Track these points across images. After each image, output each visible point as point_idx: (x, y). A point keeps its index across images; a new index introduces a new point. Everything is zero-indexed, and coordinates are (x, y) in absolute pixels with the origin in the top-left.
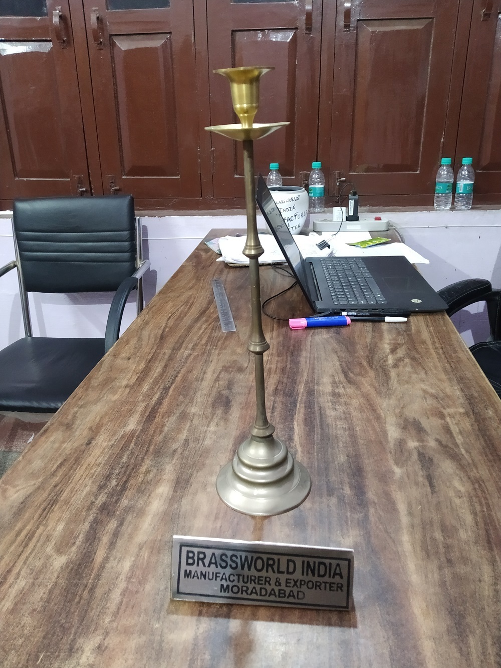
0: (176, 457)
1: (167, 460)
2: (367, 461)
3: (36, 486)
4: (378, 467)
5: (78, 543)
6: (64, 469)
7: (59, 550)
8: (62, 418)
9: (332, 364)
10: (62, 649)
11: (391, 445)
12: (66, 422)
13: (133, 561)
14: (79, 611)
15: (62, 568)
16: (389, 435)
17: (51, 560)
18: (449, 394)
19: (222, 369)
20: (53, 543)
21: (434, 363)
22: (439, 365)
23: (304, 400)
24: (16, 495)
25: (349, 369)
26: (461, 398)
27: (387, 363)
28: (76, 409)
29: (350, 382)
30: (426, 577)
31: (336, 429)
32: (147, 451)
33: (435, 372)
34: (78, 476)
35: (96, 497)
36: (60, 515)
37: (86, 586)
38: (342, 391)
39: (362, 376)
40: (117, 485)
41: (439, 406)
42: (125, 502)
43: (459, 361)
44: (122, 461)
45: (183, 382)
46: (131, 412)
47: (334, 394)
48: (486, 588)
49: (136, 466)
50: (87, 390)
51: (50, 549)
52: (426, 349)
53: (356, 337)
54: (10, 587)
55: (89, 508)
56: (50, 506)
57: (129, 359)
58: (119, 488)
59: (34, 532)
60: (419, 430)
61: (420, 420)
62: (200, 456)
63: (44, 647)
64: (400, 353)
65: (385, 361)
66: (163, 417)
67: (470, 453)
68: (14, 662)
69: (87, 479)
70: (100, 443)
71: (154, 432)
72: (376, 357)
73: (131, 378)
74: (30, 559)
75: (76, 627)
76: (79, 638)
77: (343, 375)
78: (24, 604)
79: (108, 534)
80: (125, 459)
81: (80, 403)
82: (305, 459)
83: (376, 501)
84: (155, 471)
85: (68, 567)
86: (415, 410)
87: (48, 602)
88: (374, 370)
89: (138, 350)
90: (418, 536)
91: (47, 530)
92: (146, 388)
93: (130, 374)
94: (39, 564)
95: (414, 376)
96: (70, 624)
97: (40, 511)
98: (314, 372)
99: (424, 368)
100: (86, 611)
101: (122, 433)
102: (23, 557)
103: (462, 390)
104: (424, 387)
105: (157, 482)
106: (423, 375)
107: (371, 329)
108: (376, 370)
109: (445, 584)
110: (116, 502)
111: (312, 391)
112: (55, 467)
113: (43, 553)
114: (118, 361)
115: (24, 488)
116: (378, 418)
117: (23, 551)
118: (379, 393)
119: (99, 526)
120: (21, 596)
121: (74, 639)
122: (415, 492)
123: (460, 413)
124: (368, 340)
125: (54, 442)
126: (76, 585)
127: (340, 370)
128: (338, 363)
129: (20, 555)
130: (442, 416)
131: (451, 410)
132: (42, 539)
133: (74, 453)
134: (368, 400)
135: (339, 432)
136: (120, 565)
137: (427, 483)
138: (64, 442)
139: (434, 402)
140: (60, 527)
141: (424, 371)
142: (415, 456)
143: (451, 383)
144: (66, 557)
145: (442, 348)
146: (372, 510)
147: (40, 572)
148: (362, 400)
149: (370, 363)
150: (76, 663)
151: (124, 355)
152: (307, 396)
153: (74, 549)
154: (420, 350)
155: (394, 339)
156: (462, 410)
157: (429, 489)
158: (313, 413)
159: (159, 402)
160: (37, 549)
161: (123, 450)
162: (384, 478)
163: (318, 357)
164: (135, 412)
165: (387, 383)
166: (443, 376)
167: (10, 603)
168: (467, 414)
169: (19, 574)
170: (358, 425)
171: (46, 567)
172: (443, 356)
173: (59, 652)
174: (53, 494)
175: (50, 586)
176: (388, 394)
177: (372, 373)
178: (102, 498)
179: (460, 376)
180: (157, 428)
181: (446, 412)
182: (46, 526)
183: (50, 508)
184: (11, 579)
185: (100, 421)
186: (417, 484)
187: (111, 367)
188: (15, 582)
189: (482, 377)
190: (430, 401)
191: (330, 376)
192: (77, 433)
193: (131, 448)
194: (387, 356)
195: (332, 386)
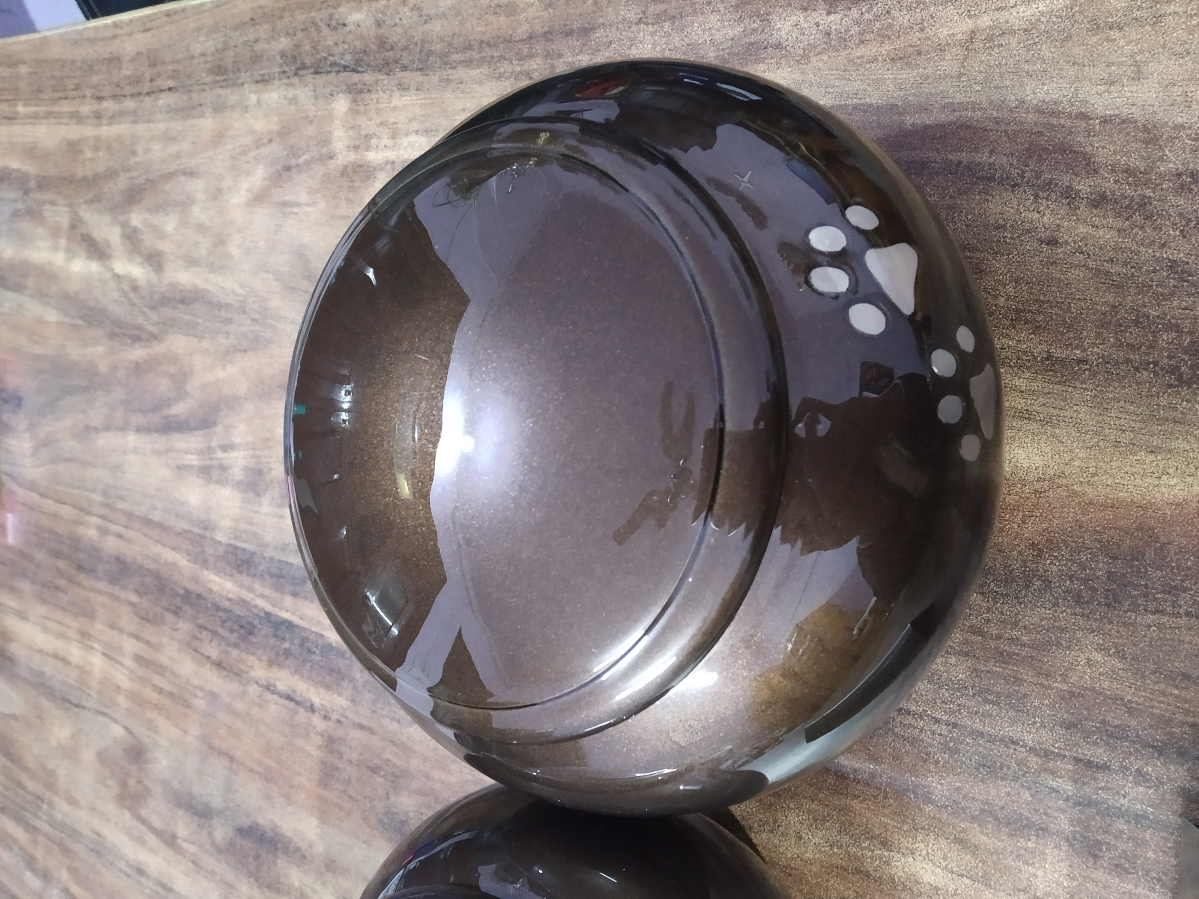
9: (131, 457)
18: (276, 127)
19: (130, 809)
22: (161, 126)
23: (267, 591)
26: (291, 93)
27: (143, 283)
29: (206, 420)
33: (185, 146)
39: (183, 375)
48: (1082, 229)
52: (97, 149)
53: (38, 350)
64: (107, 230)
65: (135, 288)
72: (117, 310)
77: (176, 435)
88: (164, 332)
98: (162, 527)
99: (172, 175)
103: (264, 81)
104: (245, 196)
106: (196, 186)
107: (11, 295)
111: (234, 554)
118: (257, 343)
123: (354, 112)
124: (52, 316)
127: (161, 441)
128: (133, 438)
131: (341, 136)
139: (306, 182)
141: (182, 178)
143: (233, 108)
145: (100, 99)
149: (139, 338)
152: (255, 576)
154: (101, 169)
155: (54, 235)
156: (343, 106)
163: (105, 494)
165: (220, 306)
166: (206, 123)
168: (356, 92)
172: (130, 104)
179: (211, 72)
181: (345, 156)
190: (299, 191)
191: (180, 477)
194: (118, 277)
195: (219, 482)
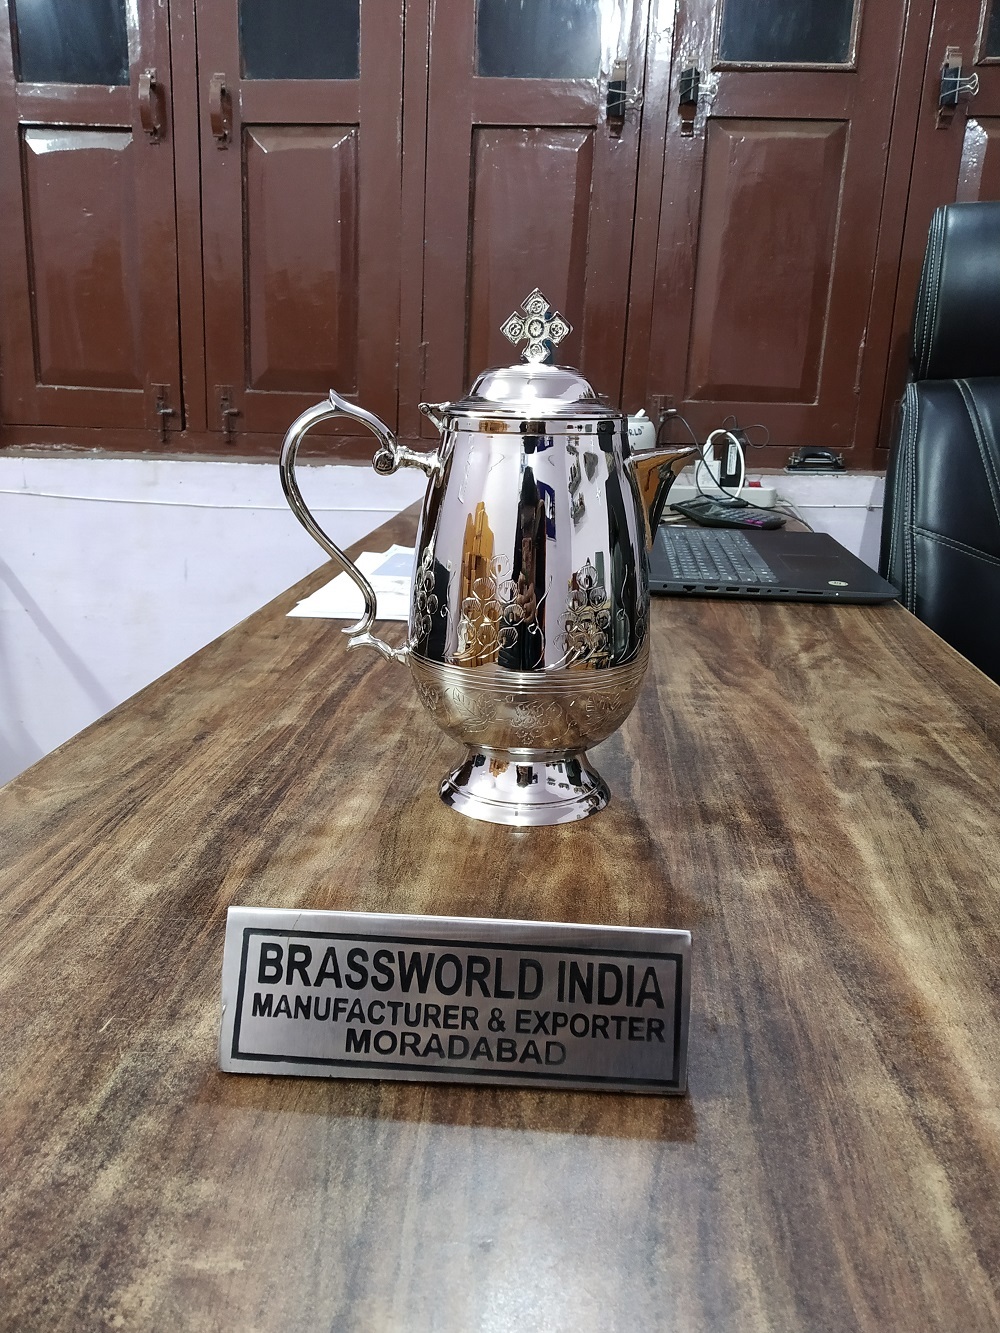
0: (382, 762)
1: (364, 765)
2: (778, 782)
3: (90, 789)
4: (803, 789)
5: (182, 866)
6: (147, 769)
7: (142, 875)
8: (142, 704)
9: (686, 659)
10: (154, 1014)
11: (826, 763)
12: (151, 710)
13: (304, 895)
14: (188, 961)
15: (148, 900)
16: (819, 751)
17: (125, 888)
18: (929, 705)
20: (128, 867)
21: (892, 666)
22: (902, 668)
24: (46, 800)
25: (724, 667)
26: (954, 709)
27: (798, 663)
28: (169, 695)
29: (726, 682)
30: (933, 938)
31: (708, 739)
32: (321, 754)
33: (896, 676)
34: (178, 779)
35: (218, 807)
36: (143, 828)
37: (202, 927)
38: (713, 693)
39: (751, 676)
40: (263, 794)
41: (913, 718)
42: (279, 815)
43: (941, 665)
44: (271, 763)
45: (388, 671)
46: (284, 704)
47: (697, 696)
49: (299, 773)
50: (191, 672)
51: (120, 873)
52: (873, 648)
53: (730, 630)
54: (36, 922)
55: (205, 822)
56: (119, 816)
57: (276, 637)
58: (266, 798)
59: (88, 850)
60: (878, 747)
61: (878, 734)
62: (433, 763)
63: (113, 1009)
64: (821, 651)
65: (793, 660)
66: (350, 711)
67: (988, 779)
68: (47, 1027)
69: (197, 785)
70: (224, 738)
71: (335, 729)
72: (776, 654)
73: (281, 661)
74: (80, 886)
75: (181, 983)
76: (191, 998)
77: (711, 673)
78: (67, 947)
79: (247, 858)
80: (276, 761)
81: (179, 688)
82: (650, 774)
83: (806, 833)
84: (340, 778)
85: (162, 900)
86: (865, 720)
87: (120, 947)
88: (773, 670)
89: (293, 629)
90: (904, 881)
91: (115, 847)
92: (312, 673)
93: (278, 658)
94: (97, 893)
95: (856, 681)
96: (168, 979)
97: (99, 822)
99: (873, 671)
100: (204, 963)
101: (268, 728)
102: (65, 882)
103: (955, 701)
104: (880, 695)
105: (346, 792)
106: (873, 679)
107: (758, 621)
108: (776, 669)
109: (975, 950)
110: (263, 816)
111: (652, 692)
112: (130, 766)
113: (107, 879)
114: (254, 640)
115: (63, 791)
116: (793, 729)
117: (62, 875)
118: (790, 699)
119: (226, 847)
120: (60, 936)
121: (179, 1001)
122: (884, 825)
123: (958, 729)
124: (755, 634)
125: (126, 734)
126: (181, 924)
127: (703, 668)
128: (698, 660)
129: (56, 880)
130: (923, 732)
131: (941, 725)
132: (104, 860)
133: (169, 750)
134: (767, 706)
135: (713, 743)
136: (276, 899)
137: (908, 814)
138: (147, 735)
139: (903, 714)
140: (144, 845)
141: (874, 675)
142: (877, 779)
143: (931, 691)
144: (157, 885)
145: (905, 649)
146: (800, 847)
147: (102, 903)
148: (755, 706)
149: (763, 662)
150: (186, 1034)
151: (265, 633)
153: (174, 876)
154: (860, 648)
155: (807, 634)
156: (958, 725)
157: (913, 822)
158: (660, 717)
159: (343, 693)
160: (94, 870)
161: (271, 749)
162: (820, 805)
164: (294, 704)
165: (803, 687)
166: (914, 682)
167: (37, 945)
168: (971, 730)
169: (55, 905)
170: (753, 736)
171: (114, 898)
172: (908, 658)
173: (145, 1018)
174: (126, 801)
175: (124, 924)
176: (807, 699)
177: (771, 675)
178: (231, 809)
179: (948, 684)
180: (341, 724)
181: (928, 726)
182: (113, 842)
183: (121, 819)
184: (37, 912)
185: (221, 711)
186: (888, 815)
187: (240, 646)
188: (46, 917)
189: (992, 685)
190: (893, 712)
191: (686, 674)
192: (174, 725)
193: (287, 748)
194: (796, 655)
195: (693, 686)
